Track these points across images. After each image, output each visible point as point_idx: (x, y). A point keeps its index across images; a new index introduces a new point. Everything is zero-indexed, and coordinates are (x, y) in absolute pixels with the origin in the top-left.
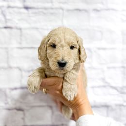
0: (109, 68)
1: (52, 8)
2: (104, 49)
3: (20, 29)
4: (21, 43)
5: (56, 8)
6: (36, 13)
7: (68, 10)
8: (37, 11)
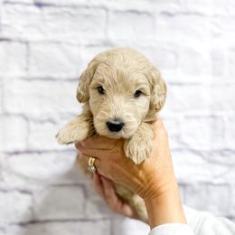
0: (187, 117)
1: (87, 7)
2: (180, 84)
3: (27, 43)
4: (27, 69)
5: (95, 7)
6: (55, 14)
7: (117, 12)
8: (58, 10)
